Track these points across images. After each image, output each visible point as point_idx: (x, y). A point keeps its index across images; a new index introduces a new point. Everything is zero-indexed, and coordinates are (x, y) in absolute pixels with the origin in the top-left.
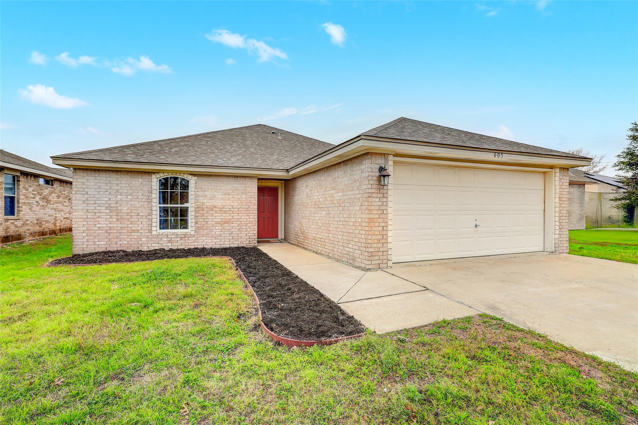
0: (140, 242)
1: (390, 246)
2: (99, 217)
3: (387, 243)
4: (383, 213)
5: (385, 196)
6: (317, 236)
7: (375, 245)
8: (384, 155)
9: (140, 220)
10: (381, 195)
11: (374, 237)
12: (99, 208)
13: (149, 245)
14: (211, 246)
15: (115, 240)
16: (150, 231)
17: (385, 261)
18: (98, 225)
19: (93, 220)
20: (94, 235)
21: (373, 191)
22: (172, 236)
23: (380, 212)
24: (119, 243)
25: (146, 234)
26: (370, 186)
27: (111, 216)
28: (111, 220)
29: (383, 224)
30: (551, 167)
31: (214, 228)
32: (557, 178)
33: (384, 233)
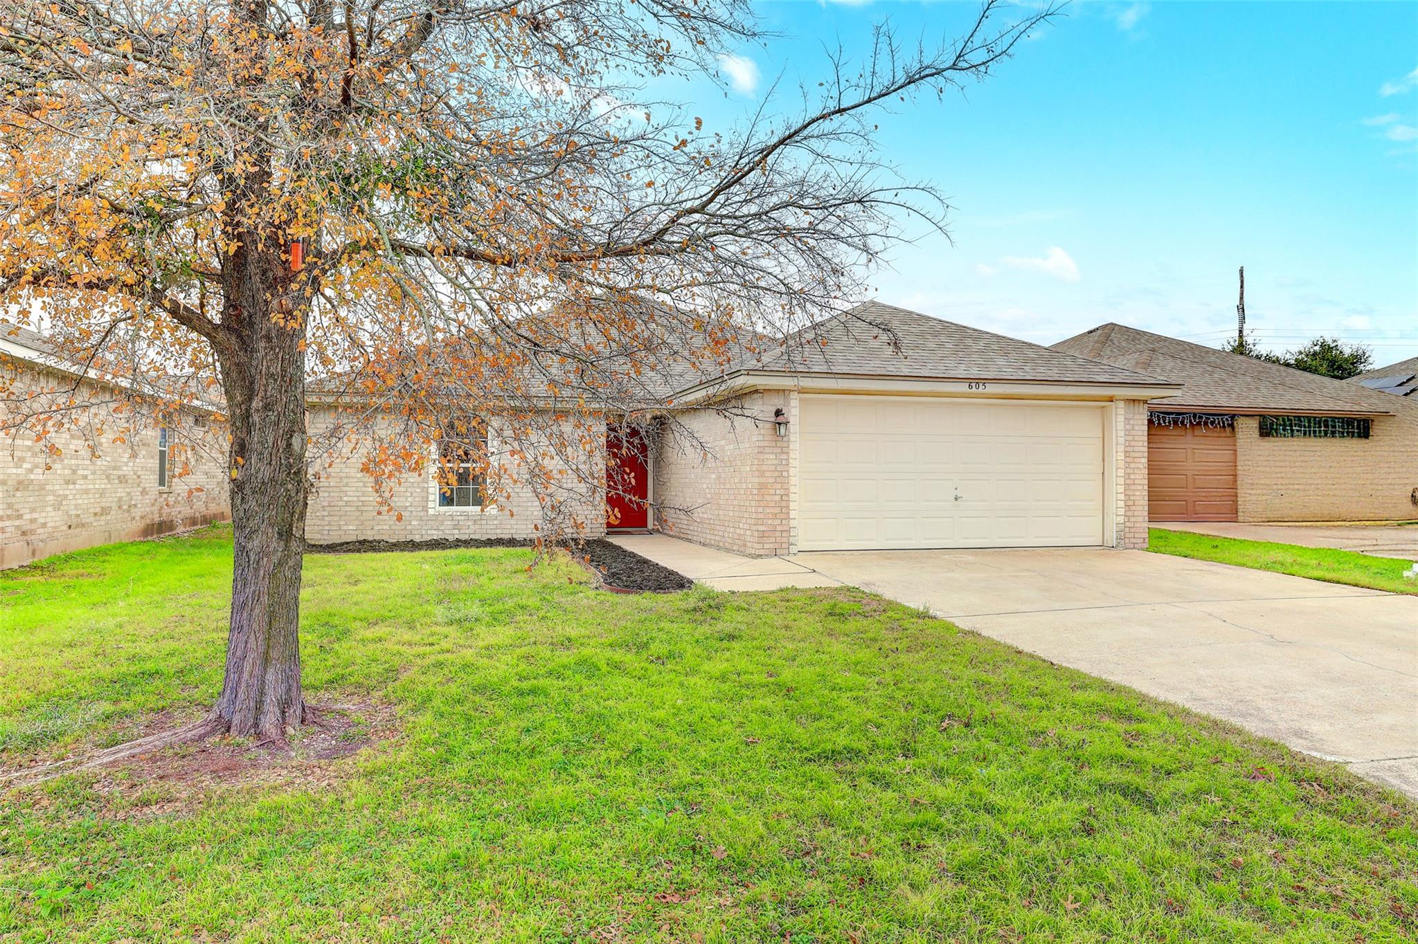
0: (409, 527)
1: (792, 523)
2: (347, 485)
3: (788, 519)
4: (782, 477)
5: (785, 451)
6: (705, 516)
7: (770, 522)
8: (782, 392)
9: (409, 490)
10: (779, 450)
11: (768, 510)
12: (347, 470)
13: (424, 532)
14: (525, 536)
15: (371, 522)
16: (425, 509)
17: (784, 546)
18: (345, 499)
19: (338, 490)
20: (340, 513)
21: (766, 444)
22: (459, 518)
23: (777, 474)
24: (376, 528)
25: (419, 514)
26: (761, 438)
27: (365, 483)
28: (364, 489)
29: (782, 492)
30: (1111, 399)
31: (530, 504)
32: (1121, 418)
33: (784, 504)
